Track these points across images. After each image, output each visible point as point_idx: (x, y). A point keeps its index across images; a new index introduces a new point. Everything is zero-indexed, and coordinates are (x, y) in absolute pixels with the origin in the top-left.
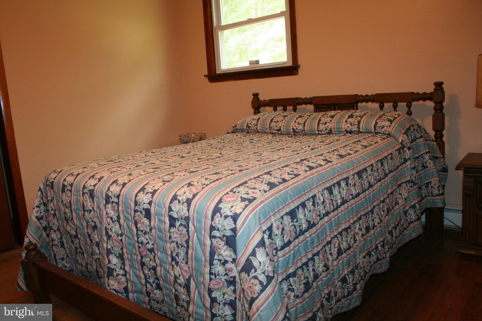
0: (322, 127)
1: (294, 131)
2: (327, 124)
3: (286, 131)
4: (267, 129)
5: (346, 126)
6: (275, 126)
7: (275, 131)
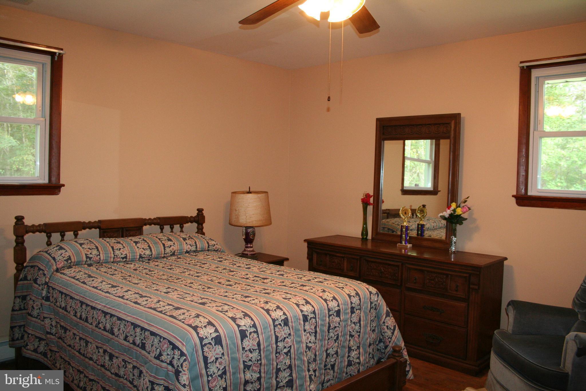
0: (168, 250)
1: (141, 256)
2: (172, 247)
3: (132, 257)
4: (111, 257)
5: (187, 247)
6: (120, 254)
7: (119, 259)
